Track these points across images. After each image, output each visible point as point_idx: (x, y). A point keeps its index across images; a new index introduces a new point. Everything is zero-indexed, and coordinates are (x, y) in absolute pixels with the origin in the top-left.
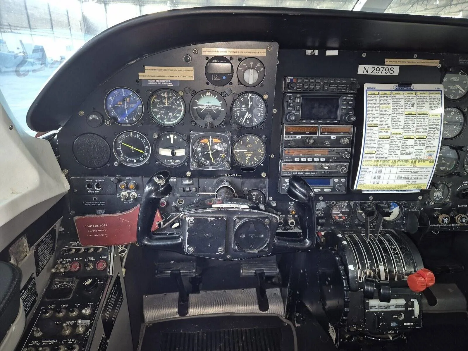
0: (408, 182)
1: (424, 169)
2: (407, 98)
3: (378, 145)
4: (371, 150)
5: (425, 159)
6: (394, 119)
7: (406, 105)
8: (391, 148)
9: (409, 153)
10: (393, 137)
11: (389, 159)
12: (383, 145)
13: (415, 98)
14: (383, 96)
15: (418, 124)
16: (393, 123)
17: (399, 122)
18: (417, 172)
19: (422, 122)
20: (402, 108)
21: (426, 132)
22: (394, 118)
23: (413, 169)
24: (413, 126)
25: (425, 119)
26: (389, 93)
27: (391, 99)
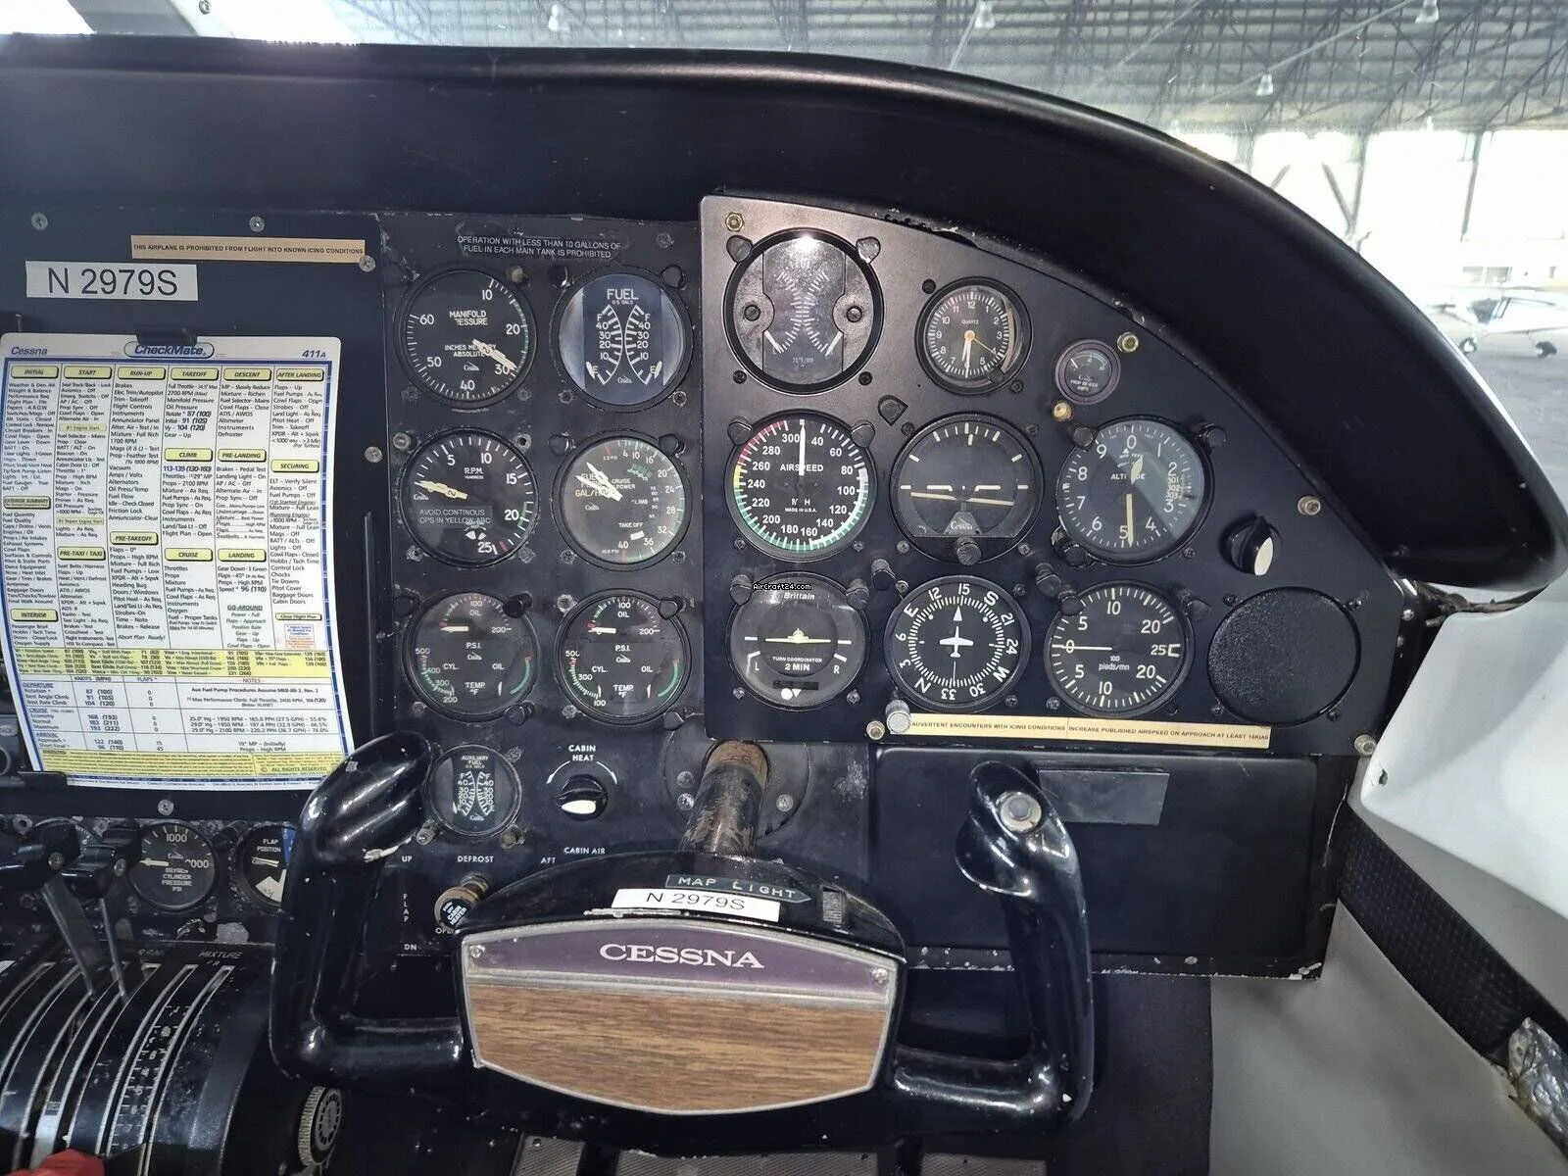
0: (247, 746)
1: (293, 690)
2: (177, 393)
3: (63, 587)
4: (34, 607)
5: (281, 647)
6: (117, 479)
7: (171, 421)
8: (119, 599)
9: (203, 620)
10: (121, 554)
11: (122, 644)
12: (83, 585)
13: (213, 394)
14: (77, 381)
15: (222, 502)
16: (114, 493)
17: (137, 490)
18: (268, 703)
19: (239, 491)
20: (154, 431)
21: (259, 534)
22: (119, 476)
23: (245, 690)
24: (200, 509)
25: (253, 480)
26: (102, 371)
27: (107, 396)
